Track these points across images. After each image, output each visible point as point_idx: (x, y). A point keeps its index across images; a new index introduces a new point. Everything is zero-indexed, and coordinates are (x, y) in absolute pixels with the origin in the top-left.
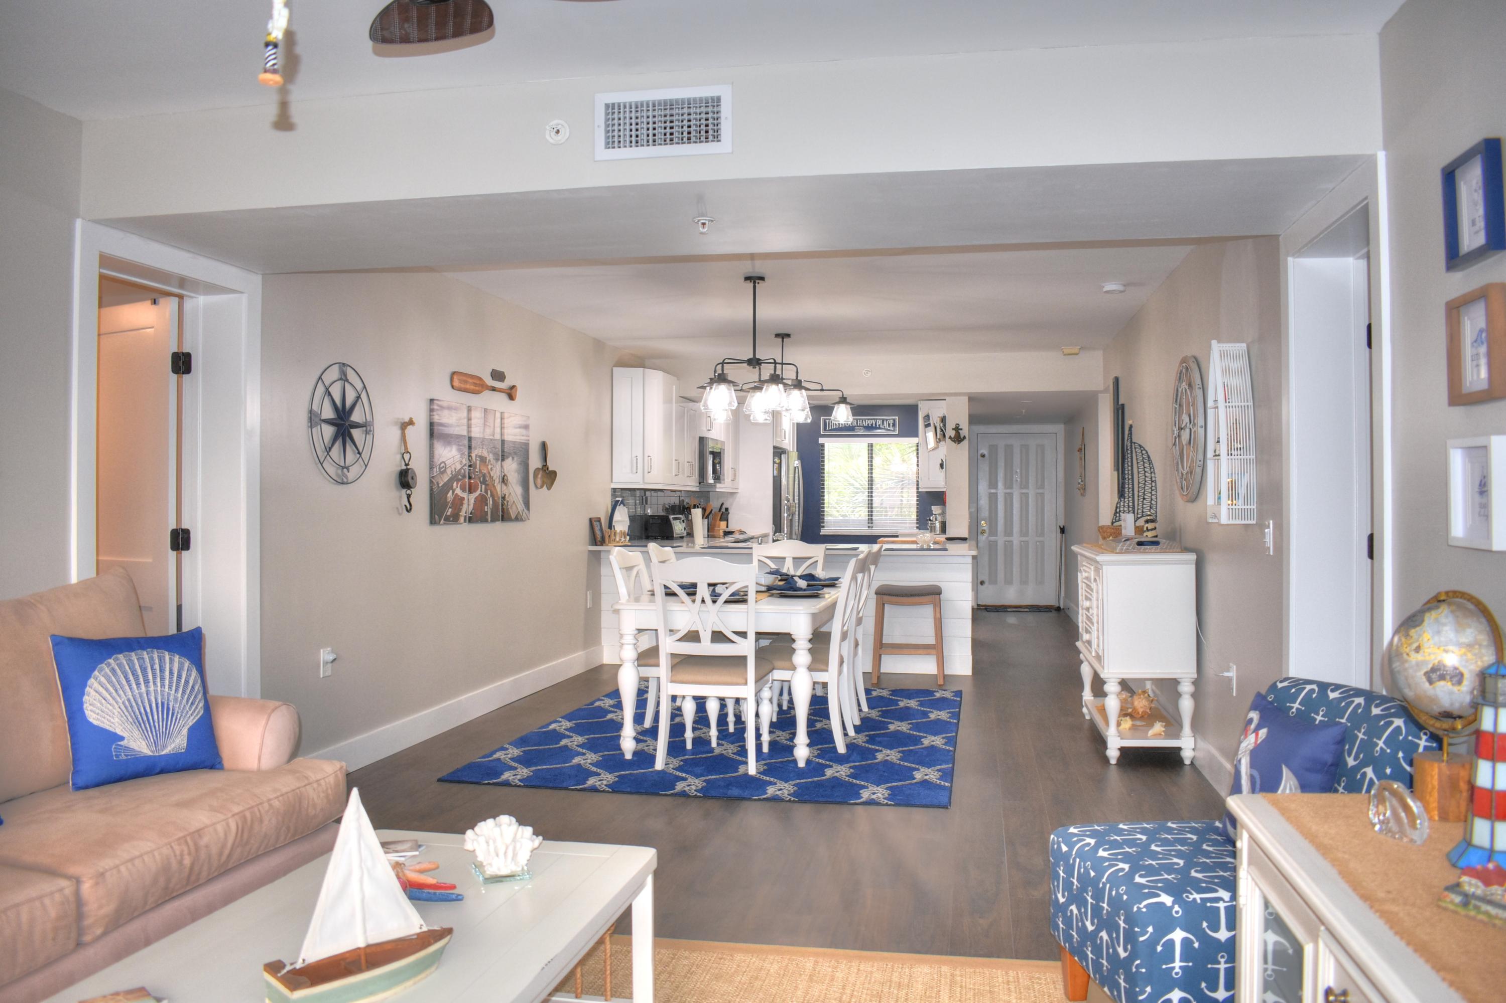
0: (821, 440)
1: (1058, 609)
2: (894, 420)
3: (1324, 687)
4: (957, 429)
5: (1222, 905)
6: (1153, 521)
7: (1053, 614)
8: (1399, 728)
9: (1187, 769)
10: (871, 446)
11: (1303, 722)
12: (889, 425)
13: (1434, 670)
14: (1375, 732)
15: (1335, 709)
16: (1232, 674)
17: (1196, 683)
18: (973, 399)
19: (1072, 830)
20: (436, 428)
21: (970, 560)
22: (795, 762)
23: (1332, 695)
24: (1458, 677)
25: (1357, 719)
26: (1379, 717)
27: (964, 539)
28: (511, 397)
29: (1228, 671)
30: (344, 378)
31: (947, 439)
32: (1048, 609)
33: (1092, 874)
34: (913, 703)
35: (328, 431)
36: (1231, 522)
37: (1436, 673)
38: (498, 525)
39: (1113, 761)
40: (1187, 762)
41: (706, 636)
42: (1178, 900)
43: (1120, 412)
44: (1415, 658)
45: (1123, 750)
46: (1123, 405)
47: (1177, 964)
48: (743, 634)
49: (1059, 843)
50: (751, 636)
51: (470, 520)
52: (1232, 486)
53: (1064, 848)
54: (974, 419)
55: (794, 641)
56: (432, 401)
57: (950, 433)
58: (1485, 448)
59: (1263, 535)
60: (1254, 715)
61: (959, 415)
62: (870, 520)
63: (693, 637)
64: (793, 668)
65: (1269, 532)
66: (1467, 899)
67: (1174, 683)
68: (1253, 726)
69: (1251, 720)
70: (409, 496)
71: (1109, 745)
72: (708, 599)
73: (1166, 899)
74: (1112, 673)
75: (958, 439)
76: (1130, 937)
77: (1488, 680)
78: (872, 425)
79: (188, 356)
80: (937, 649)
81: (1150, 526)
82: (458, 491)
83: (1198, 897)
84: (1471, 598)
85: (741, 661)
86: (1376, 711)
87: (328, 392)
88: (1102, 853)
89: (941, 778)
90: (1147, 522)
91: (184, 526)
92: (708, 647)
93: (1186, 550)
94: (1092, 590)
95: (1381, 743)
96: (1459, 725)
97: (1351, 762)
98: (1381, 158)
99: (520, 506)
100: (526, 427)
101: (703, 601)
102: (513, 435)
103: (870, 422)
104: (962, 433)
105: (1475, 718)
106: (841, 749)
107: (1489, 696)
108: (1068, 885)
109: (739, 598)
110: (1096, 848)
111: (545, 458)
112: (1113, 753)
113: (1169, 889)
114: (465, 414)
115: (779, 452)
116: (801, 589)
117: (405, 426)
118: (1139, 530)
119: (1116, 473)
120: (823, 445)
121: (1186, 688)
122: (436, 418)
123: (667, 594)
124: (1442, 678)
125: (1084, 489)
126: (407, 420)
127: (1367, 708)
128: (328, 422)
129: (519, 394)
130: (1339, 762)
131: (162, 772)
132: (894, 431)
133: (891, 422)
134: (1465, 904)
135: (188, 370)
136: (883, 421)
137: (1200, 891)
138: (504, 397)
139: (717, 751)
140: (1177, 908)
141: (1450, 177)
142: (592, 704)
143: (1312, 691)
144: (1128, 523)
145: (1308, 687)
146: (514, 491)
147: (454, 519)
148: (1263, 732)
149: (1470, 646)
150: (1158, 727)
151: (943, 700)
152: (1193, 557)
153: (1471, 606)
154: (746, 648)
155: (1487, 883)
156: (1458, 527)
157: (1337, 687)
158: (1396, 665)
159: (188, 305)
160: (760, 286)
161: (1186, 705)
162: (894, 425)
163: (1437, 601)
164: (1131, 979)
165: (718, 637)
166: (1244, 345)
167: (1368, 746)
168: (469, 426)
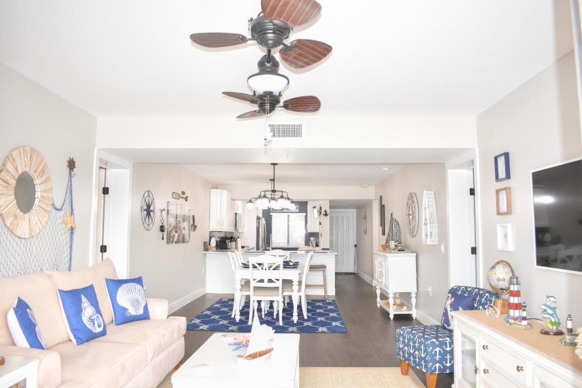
0: (271, 214)
1: (354, 274)
3: (466, 288)
4: (325, 211)
5: (448, 341)
6: (401, 243)
7: (353, 275)
8: (487, 296)
9: (414, 321)
10: (288, 216)
11: (462, 296)
13: (499, 278)
14: (481, 297)
15: (470, 292)
16: (430, 289)
17: (416, 293)
18: (331, 201)
19: (403, 328)
20: (169, 211)
21: (334, 256)
22: (293, 321)
23: (469, 289)
24: (504, 280)
25: (476, 295)
26: (482, 294)
27: (328, 249)
28: (186, 200)
29: (429, 288)
30: (149, 196)
31: (322, 215)
32: (351, 274)
33: (412, 337)
34: (321, 304)
35: (145, 212)
36: (431, 244)
37: (498, 280)
38: (182, 244)
39: (392, 319)
40: (414, 318)
41: (266, 281)
42: (437, 340)
43: (382, 208)
44: (494, 276)
45: (395, 315)
46: (384, 205)
47: (438, 357)
48: (278, 280)
49: (400, 332)
50: (281, 281)
51: (176, 242)
52: (431, 233)
53: (402, 332)
54: (331, 207)
55: (293, 282)
56: (168, 202)
57: (323, 212)
58: (506, 226)
59: (441, 248)
60: (450, 295)
61: (326, 207)
62: (288, 242)
63: (262, 281)
64: (293, 291)
65: (442, 247)
66: (511, 324)
67: (410, 293)
68: (450, 298)
69: (449, 297)
70: (163, 235)
71: (390, 314)
72: (267, 269)
73: (435, 340)
74: (391, 291)
75: (326, 215)
76: (425, 351)
77: (512, 279)
79: (108, 188)
80: (324, 286)
81: (400, 245)
82: (174, 233)
83: (442, 340)
84: (506, 262)
85: (277, 288)
86: (481, 292)
87: (145, 200)
88: (413, 332)
89: (341, 325)
90: (399, 243)
91: (104, 245)
92: (266, 284)
93: (412, 252)
94: (383, 265)
95: (483, 300)
96: (504, 291)
97: (476, 305)
98: (477, 150)
99: (188, 238)
100: (190, 210)
101: (266, 269)
102: (186, 213)
104: (327, 213)
105: (509, 288)
106: (306, 317)
107: (512, 283)
108: (404, 342)
109: (276, 268)
110: (412, 331)
111: (194, 221)
112: (392, 317)
113: (434, 338)
114: (176, 207)
115: (258, 218)
116: (291, 265)
117: (162, 211)
118: (396, 246)
119: (381, 228)
120: (272, 215)
121: (413, 295)
122: (169, 208)
123: (253, 267)
124: (501, 280)
125: (365, 232)
126: (162, 209)
127: (479, 292)
128: (145, 210)
129: (189, 199)
130: (473, 306)
131: (137, 320)
132: (297, 211)
134: (511, 325)
135: (108, 193)
137: (442, 338)
138: (184, 200)
139: (265, 319)
140: (437, 342)
141: (496, 159)
142: (213, 306)
143: (463, 289)
144: (392, 244)
145: (462, 288)
146: (186, 232)
147: (172, 242)
148: (453, 299)
149: (507, 273)
150: (405, 308)
151: (330, 303)
152: (415, 254)
153: (505, 263)
154: (279, 284)
155: (515, 320)
156: (500, 245)
157: (470, 287)
158: (490, 278)
159: (108, 172)
160: (276, 166)
161: (414, 301)
162: (297, 209)
163: (498, 263)
164: (426, 362)
165: (270, 281)
166: (432, 192)
167: (480, 301)
168: (177, 211)
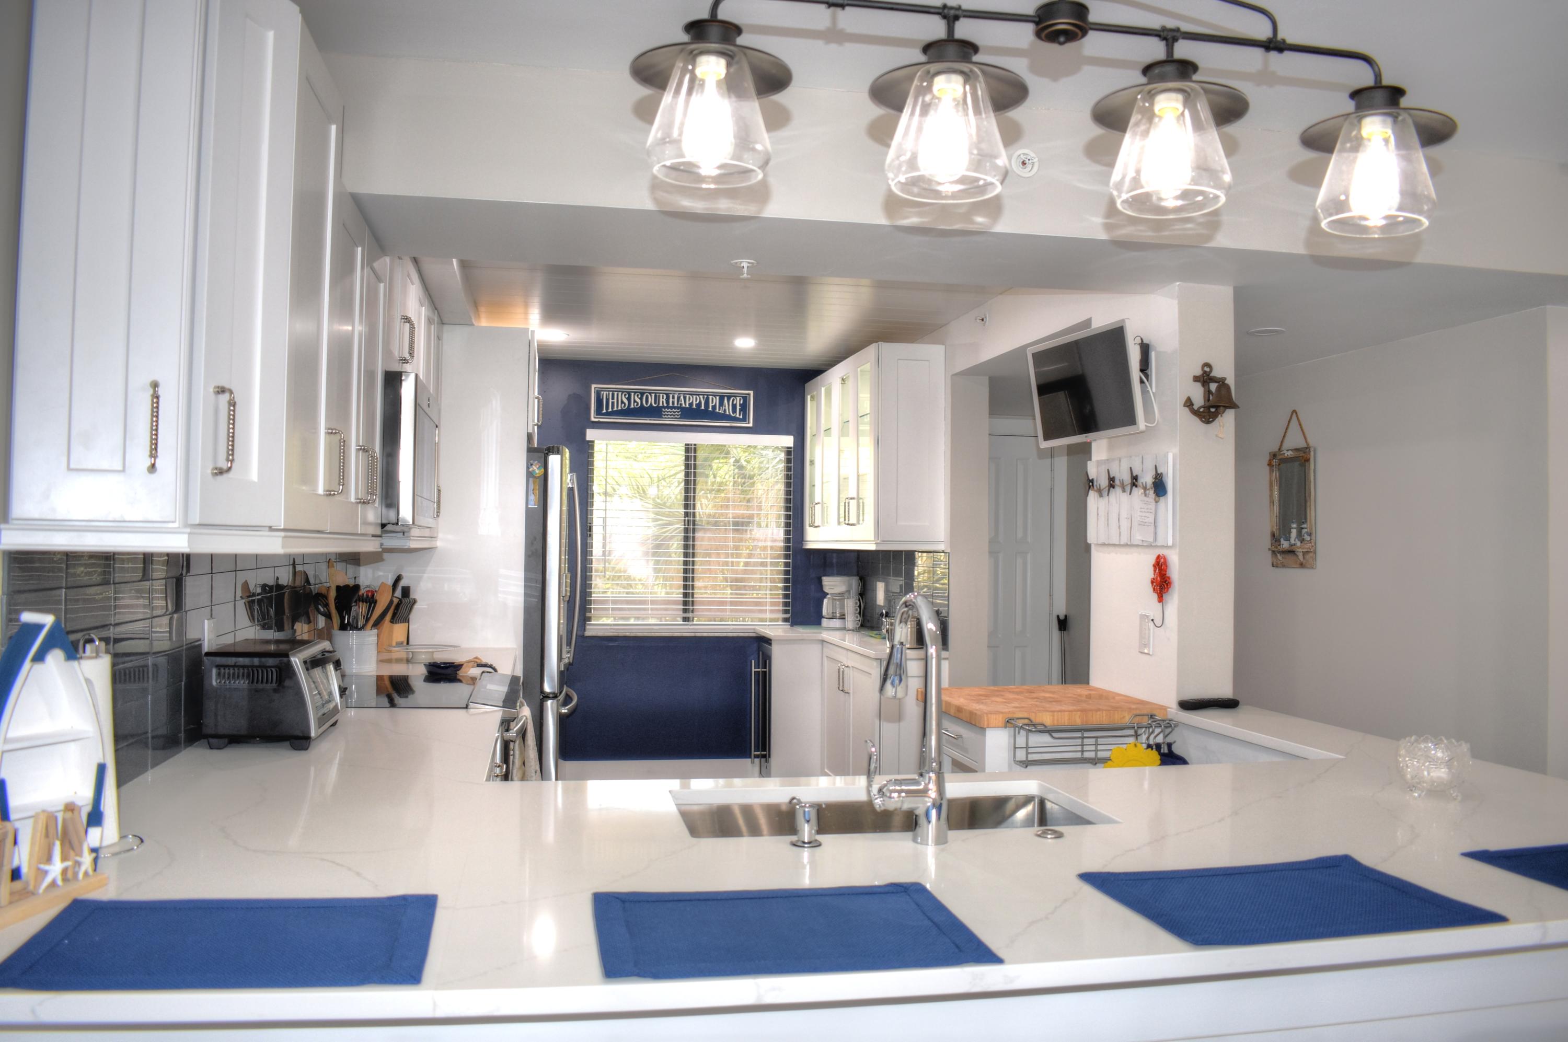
0: (591, 434)
2: (745, 399)
12: (734, 407)
62: (688, 603)
78: (699, 405)
103: (694, 401)
120: (592, 445)
132: (744, 419)
133: (738, 401)
136: (722, 398)
162: (744, 408)
